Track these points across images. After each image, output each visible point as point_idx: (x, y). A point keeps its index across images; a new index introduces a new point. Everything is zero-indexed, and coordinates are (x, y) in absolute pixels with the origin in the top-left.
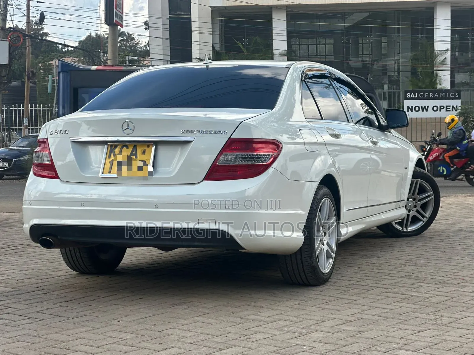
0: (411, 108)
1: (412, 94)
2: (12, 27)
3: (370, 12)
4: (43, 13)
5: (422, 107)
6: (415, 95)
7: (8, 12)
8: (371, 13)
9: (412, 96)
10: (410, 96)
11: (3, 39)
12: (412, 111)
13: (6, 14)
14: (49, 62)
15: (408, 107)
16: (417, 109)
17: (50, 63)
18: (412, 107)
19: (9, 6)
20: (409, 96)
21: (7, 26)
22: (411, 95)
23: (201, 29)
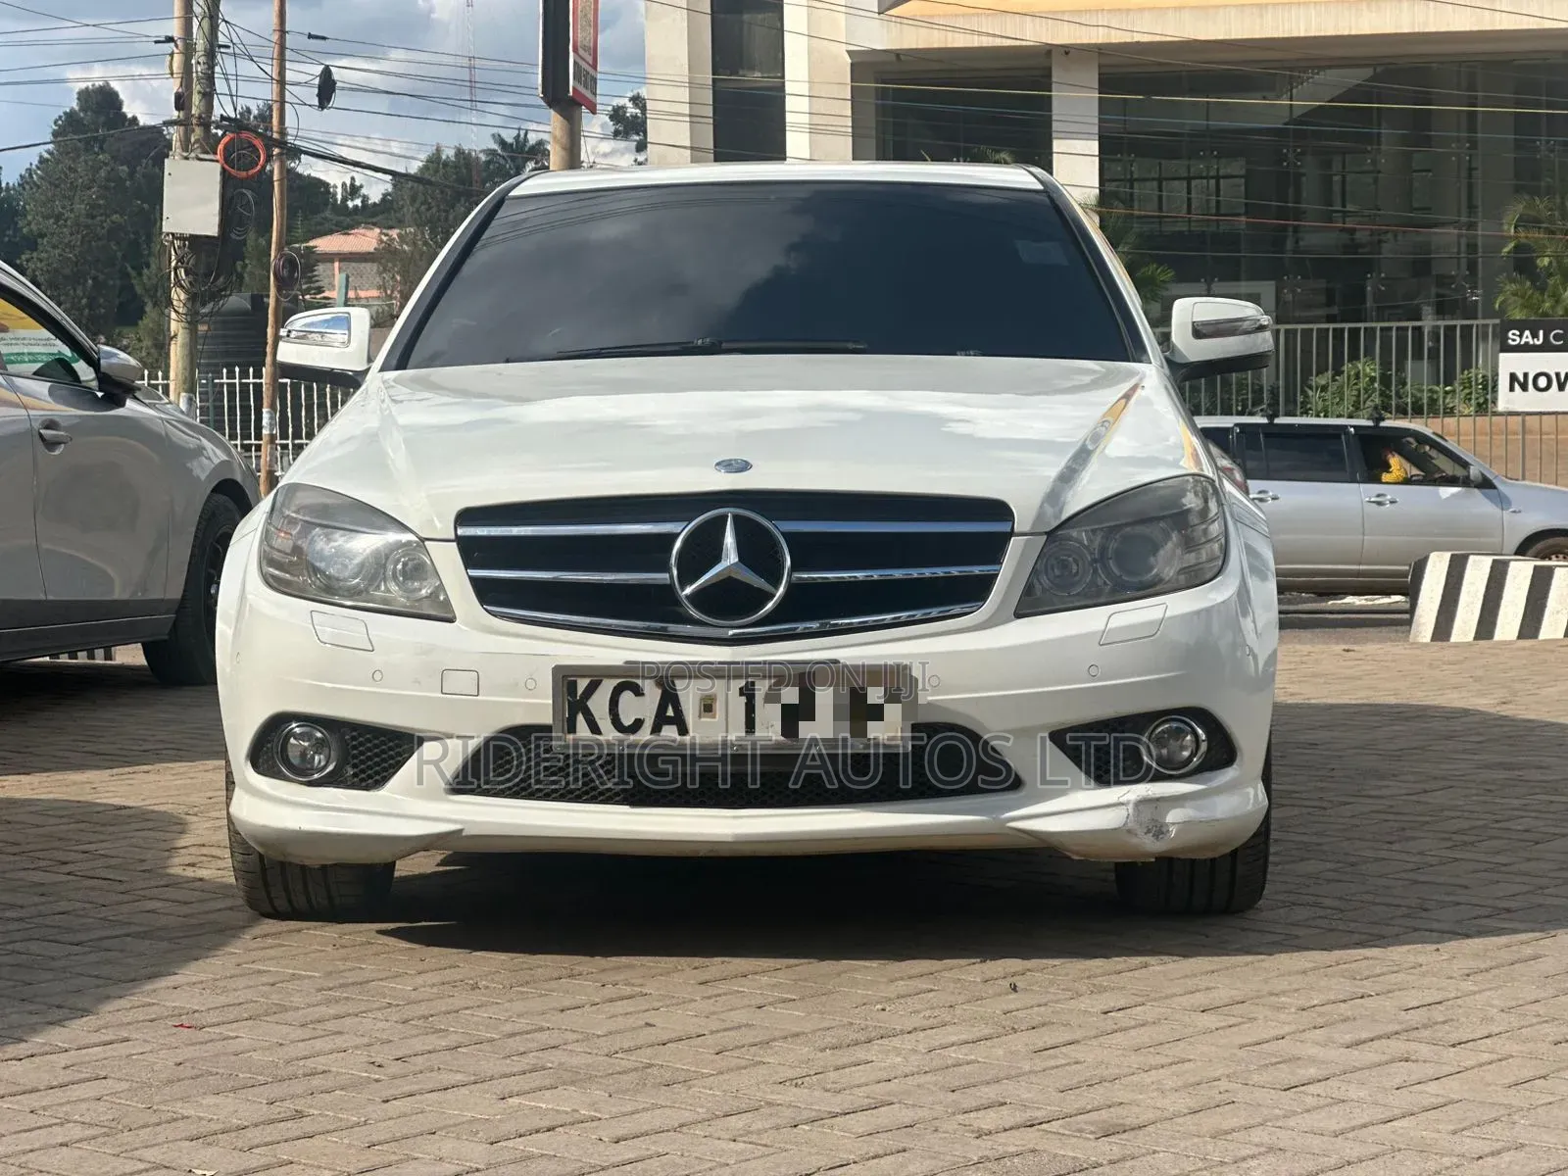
0: (1522, 380)
1: (1527, 333)
2: (233, 115)
3: (1375, 67)
4: (330, 71)
5: (1558, 375)
6: (1535, 335)
7: (217, 69)
8: (1379, 70)
9: (1524, 340)
10: (1518, 339)
11: (202, 156)
12: (1524, 387)
13: (213, 73)
14: (307, 241)
15: (1513, 377)
16: (1542, 382)
17: (311, 243)
18: (1526, 375)
19: (222, 50)
20: (1514, 340)
21: (217, 112)
22: (1521, 336)
23: (817, 120)
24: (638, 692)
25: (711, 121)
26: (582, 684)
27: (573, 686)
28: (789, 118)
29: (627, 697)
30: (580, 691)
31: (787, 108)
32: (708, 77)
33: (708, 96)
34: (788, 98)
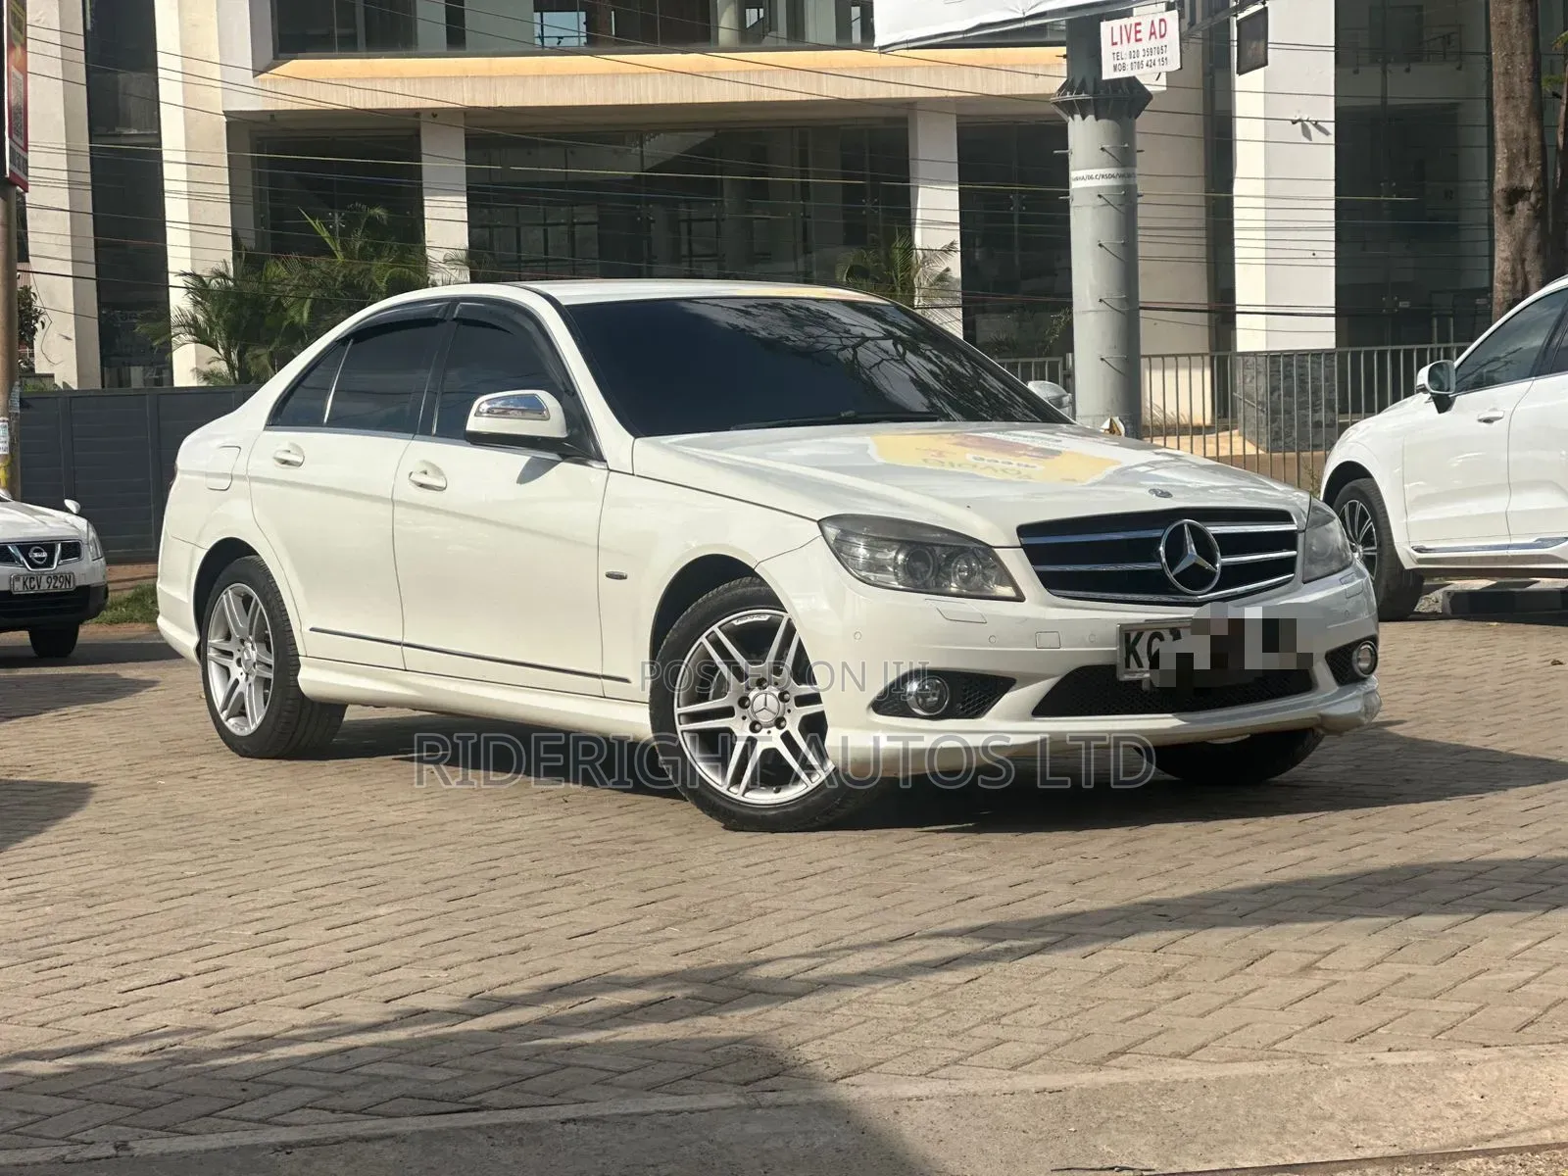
23: (196, 187)
24: (1162, 639)
25: (90, 188)
26: (1133, 636)
27: (1128, 636)
28: (167, 186)
29: (1156, 641)
30: (1132, 639)
31: (166, 176)
32: (85, 144)
33: (85, 164)
34: (165, 165)
